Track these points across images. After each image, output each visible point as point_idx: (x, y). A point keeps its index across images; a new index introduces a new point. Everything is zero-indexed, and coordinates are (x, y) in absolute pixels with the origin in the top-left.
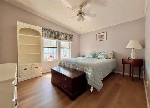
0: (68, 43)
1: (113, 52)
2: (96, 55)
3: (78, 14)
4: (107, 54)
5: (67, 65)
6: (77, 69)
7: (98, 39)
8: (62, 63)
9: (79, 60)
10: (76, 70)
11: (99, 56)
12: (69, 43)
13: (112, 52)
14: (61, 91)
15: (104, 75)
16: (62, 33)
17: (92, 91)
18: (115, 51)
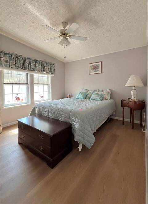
0: (46, 76)
1: (111, 90)
2: (88, 96)
3: (60, 35)
4: (102, 92)
5: (44, 113)
6: (60, 119)
7: (91, 72)
8: (37, 109)
9: (63, 104)
10: (58, 120)
11: (92, 97)
12: (48, 77)
13: (109, 91)
14: (34, 156)
15: (97, 125)
16: (36, 60)
17: (80, 150)
18: (113, 89)
